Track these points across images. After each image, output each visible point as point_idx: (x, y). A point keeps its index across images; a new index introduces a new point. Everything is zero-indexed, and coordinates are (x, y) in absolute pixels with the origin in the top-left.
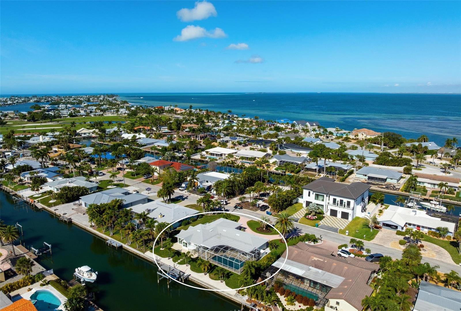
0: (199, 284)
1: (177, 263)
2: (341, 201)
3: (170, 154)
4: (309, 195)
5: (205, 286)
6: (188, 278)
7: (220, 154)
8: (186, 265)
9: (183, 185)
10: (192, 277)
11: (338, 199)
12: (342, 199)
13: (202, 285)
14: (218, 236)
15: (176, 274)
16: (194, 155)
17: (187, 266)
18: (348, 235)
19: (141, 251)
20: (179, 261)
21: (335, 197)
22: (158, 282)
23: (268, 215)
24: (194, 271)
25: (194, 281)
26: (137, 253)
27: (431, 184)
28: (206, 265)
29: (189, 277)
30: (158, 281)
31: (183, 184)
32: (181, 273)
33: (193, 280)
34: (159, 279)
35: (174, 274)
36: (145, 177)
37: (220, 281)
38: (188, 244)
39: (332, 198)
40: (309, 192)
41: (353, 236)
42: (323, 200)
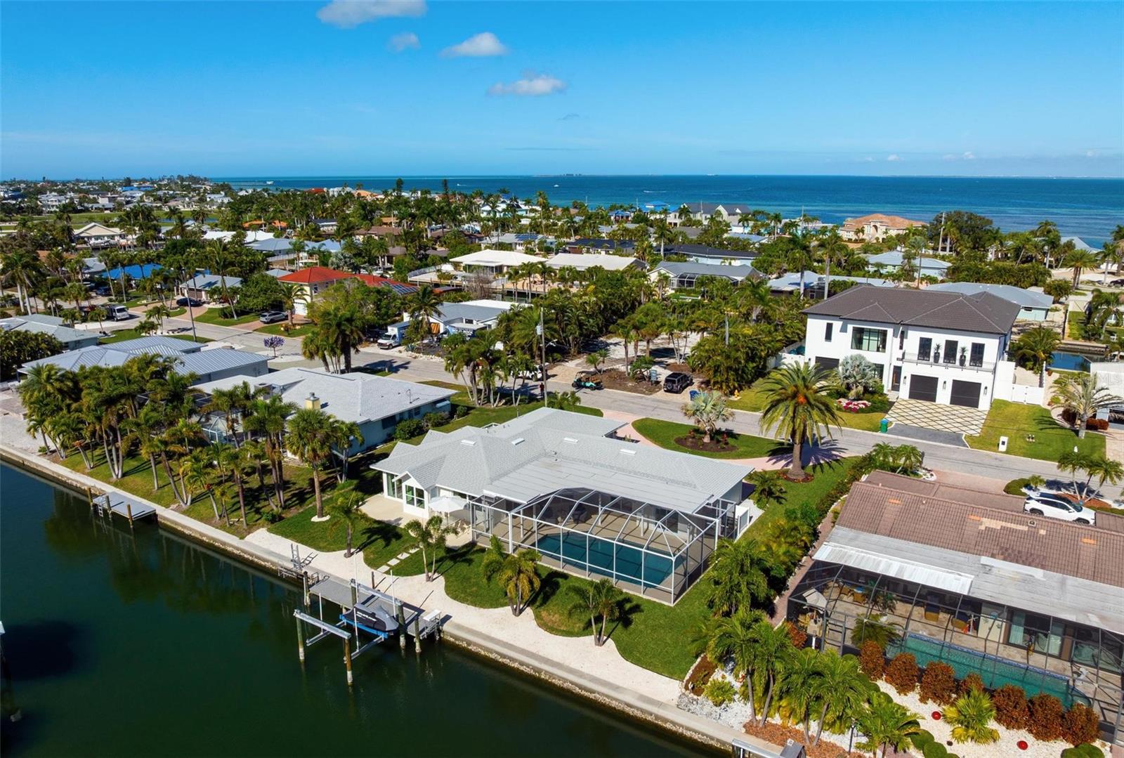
0: (493, 656)
1: (385, 568)
2: (951, 347)
3: (345, 258)
4: (828, 337)
5: (522, 664)
6: (440, 631)
7: (496, 267)
8: (424, 576)
9: (392, 330)
10: (459, 627)
11: (939, 339)
12: (952, 337)
13: (506, 661)
14: (547, 460)
15: (385, 618)
16: (417, 272)
17: (429, 579)
18: (1007, 452)
19: (231, 529)
20: (394, 562)
21: (927, 334)
22: (302, 657)
24: (462, 601)
25: (469, 643)
26: (215, 540)
28: (520, 572)
29: (446, 627)
30: (301, 650)
31: (389, 328)
32: (408, 613)
33: (463, 640)
34: (304, 644)
35: (373, 615)
36: (264, 320)
37: (590, 640)
38: (426, 493)
39: (914, 337)
40: (829, 327)
41: (1024, 456)
42: (882, 346)
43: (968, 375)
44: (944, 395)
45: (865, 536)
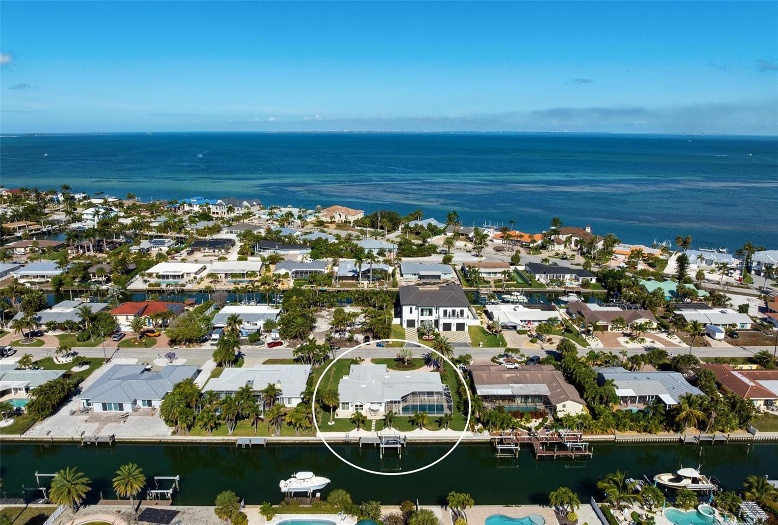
0: (423, 441)
1: (373, 430)
2: (454, 312)
4: (411, 312)
5: (432, 440)
6: (406, 440)
7: (181, 275)
8: (387, 429)
9: (216, 336)
10: (411, 437)
11: (450, 310)
12: (454, 309)
13: (428, 441)
16: (128, 283)
17: (389, 430)
18: (483, 347)
19: (309, 435)
20: (373, 428)
21: (445, 309)
23: (379, 348)
24: (404, 431)
25: (415, 440)
26: (302, 440)
27: (487, 273)
29: (407, 438)
33: (413, 440)
36: (116, 339)
37: (443, 430)
38: (363, 406)
39: (442, 310)
40: (411, 309)
41: (488, 347)
42: (431, 313)
43: (460, 321)
44: (454, 328)
45: (483, 386)
